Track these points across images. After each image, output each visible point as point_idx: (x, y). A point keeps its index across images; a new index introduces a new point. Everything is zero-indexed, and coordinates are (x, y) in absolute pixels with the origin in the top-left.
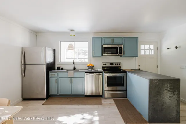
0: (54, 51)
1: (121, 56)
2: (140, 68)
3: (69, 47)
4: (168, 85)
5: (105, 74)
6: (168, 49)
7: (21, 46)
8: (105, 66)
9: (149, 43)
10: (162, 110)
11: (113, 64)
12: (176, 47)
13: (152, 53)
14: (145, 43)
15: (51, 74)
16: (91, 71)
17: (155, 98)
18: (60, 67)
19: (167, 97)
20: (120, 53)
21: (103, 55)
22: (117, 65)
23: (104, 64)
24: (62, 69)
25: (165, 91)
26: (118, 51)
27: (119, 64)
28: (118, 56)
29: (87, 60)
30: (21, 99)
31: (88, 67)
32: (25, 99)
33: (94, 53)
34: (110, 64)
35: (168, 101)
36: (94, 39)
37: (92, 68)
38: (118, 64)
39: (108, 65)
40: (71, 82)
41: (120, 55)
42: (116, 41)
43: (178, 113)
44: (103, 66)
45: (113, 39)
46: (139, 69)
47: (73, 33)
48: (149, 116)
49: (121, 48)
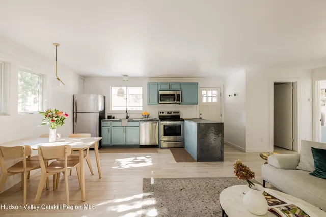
1: (179, 104)
2: (201, 116)
3: (119, 93)
4: (213, 129)
5: (162, 123)
6: (229, 95)
7: (72, 93)
8: (162, 114)
9: (212, 89)
10: (208, 150)
11: (171, 113)
12: (235, 95)
13: (215, 100)
14: (207, 89)
15: (103, 123)
16: (146, 120)
17: (202, 140)
18: (111, 116)
19: (213, 138)
20: (178, 100)
21: (160, 102)
22: (175, 114)
23: (161, 113)
24: (113, 118)
25: (211, 134)
26: (176, 98)
27: (178, 113)
28: (176, 103)
29: (141, 109)
31: (143, 116)
33: (149, 100)
34: (168, 113)
35: (213, 142)
36: (150, 84)
37: (148, 116)
39: (165, 114)
40: (125, 131)
41: (178, 102)
42: (174, 87)
43: (222, 152)
44: (160, 114)
45: (170, 84)
46: (201, 118)
47: (125, 79)
48: (197, 155)
49: (178, 95)
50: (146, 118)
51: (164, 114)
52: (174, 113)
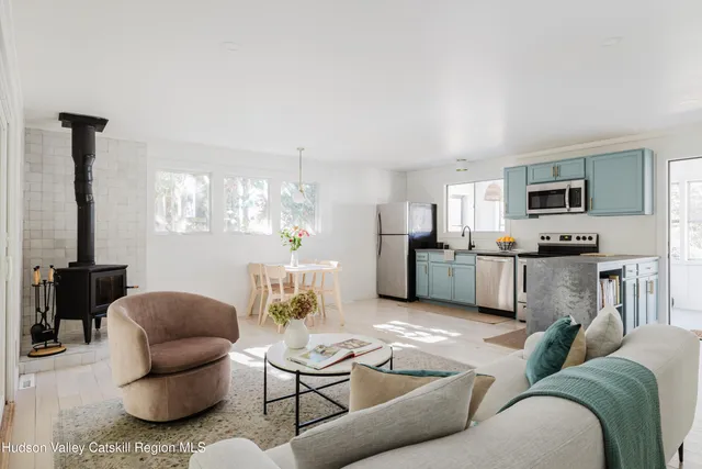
0: (434, 207)
4: (566, 276)
7: (376, 203)
8: (546, 241)
11: (570, 238)
15: (420, 255)
19: (565, 301)
20: (576, 203)
22: (582, 242)
23: (543, 238)
24: (447, 247)
25: (561, 289)
26: (567, 198)
27: (590, 238)
30: (375, 294)
31: (499, 244)
32: (382, 296)
33: (507, 208)
34: (562, 238)
36: (509, 172)
37: (512, 245)
38: (584, 238)
39: (555, 240)
41: (573, 210)
44: (541, 242)
45: (556, 166)
49: (576, 191)
50: (508, 249)
51: (551, 241)
52: (578, 238)
